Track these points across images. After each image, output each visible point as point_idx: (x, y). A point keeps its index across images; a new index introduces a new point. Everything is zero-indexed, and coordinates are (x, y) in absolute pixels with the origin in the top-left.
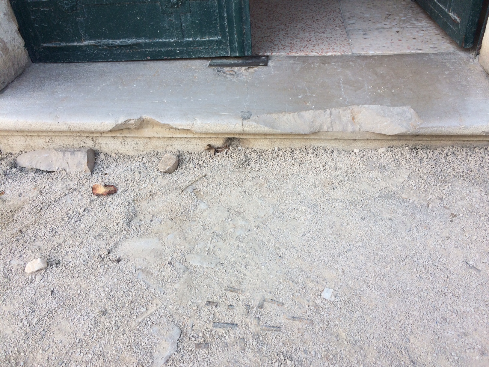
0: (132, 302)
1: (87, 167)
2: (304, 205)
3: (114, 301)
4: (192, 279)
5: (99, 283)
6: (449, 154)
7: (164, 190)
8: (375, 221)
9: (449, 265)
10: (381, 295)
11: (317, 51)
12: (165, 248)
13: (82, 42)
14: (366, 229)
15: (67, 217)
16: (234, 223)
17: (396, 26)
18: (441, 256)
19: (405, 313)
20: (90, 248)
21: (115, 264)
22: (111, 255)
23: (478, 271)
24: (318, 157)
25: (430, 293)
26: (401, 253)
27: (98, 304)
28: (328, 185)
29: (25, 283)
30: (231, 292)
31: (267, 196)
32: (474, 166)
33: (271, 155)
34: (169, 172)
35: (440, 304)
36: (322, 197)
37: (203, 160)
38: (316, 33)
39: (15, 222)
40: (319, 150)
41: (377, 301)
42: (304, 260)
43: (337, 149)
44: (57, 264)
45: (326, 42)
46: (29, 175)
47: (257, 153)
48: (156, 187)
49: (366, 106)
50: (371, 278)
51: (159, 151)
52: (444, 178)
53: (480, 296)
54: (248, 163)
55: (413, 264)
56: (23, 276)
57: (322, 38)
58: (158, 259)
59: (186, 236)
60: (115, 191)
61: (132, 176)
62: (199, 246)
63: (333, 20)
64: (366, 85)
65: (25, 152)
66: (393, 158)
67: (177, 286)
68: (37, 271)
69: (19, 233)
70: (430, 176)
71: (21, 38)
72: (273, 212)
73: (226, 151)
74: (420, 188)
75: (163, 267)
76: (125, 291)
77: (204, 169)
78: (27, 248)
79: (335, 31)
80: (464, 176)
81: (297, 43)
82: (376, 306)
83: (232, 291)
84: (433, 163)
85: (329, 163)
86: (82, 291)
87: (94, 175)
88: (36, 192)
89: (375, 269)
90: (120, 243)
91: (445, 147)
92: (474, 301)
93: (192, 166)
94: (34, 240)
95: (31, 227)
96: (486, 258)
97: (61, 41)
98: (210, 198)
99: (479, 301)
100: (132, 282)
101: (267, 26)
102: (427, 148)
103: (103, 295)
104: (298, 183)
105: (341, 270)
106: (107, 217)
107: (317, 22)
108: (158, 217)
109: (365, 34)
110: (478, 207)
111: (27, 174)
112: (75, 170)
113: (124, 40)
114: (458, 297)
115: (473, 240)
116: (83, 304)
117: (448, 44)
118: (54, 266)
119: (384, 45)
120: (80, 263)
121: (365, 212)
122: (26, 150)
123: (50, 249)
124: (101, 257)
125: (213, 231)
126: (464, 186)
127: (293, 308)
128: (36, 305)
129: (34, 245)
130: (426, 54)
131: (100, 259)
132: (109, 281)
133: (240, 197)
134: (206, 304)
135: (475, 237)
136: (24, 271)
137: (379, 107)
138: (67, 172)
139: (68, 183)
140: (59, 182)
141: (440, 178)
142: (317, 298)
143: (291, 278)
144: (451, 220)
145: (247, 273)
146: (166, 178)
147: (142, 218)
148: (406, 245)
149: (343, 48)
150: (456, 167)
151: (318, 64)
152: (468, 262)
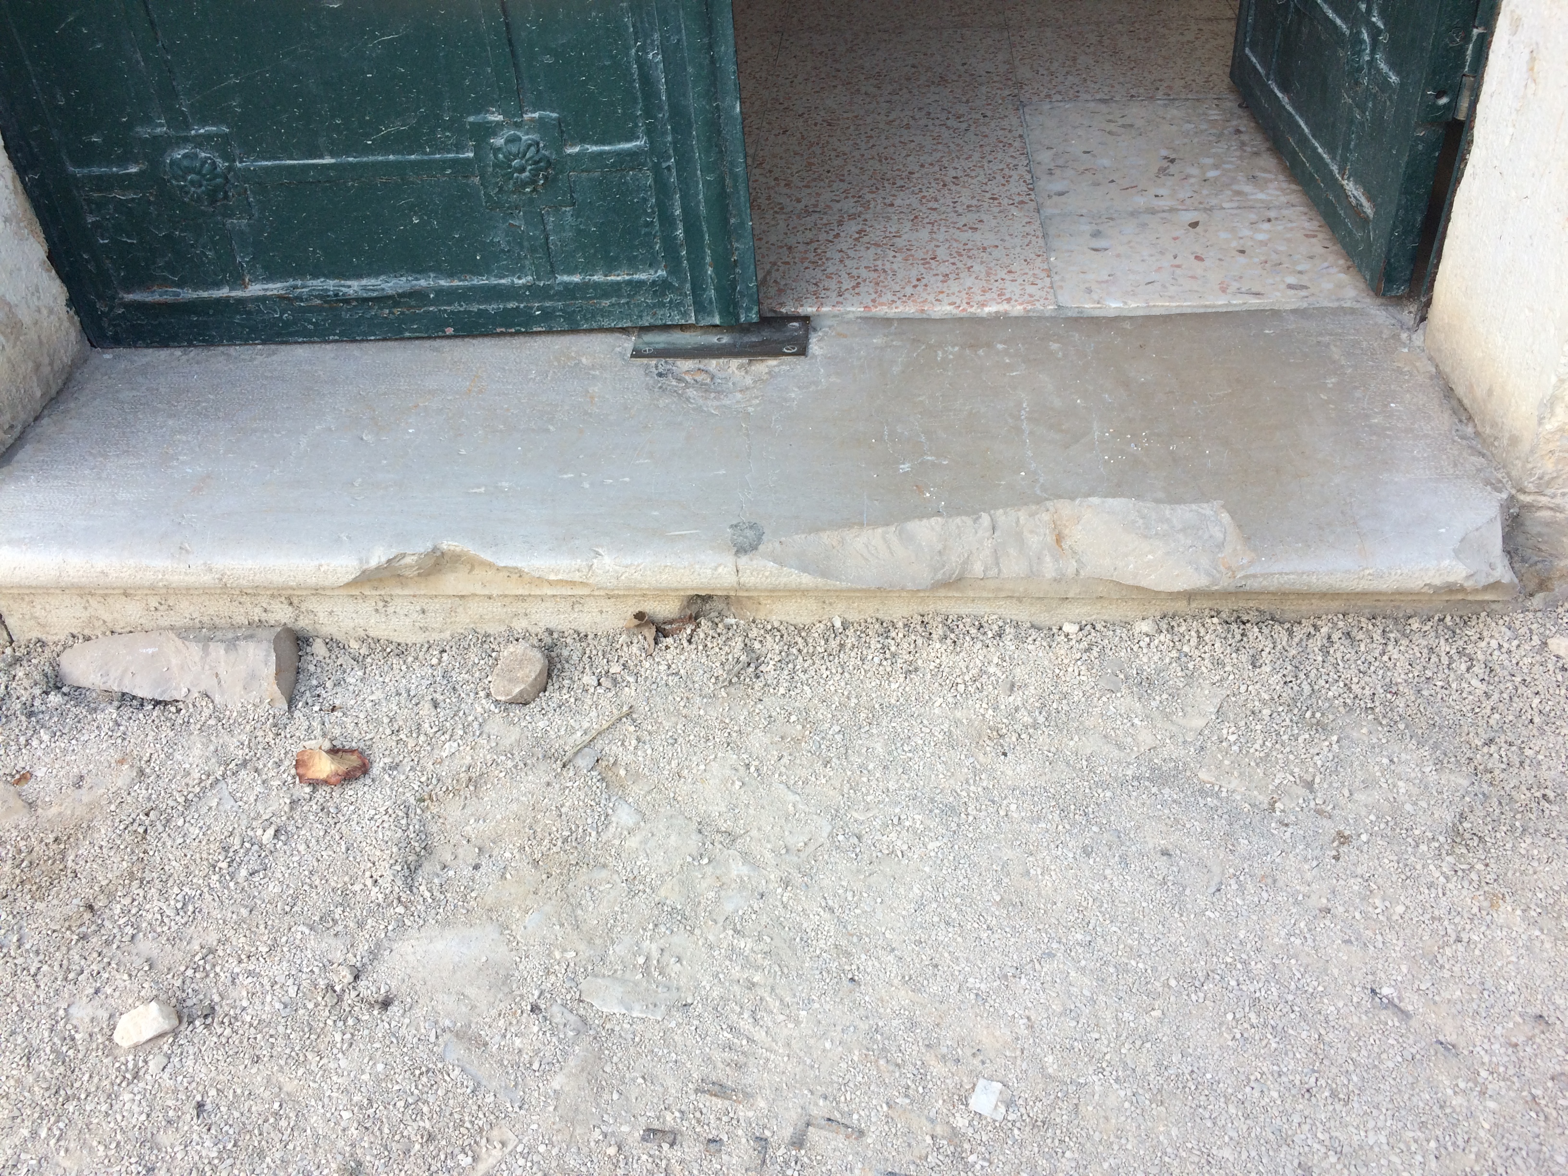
0: (431, 1138)
1: (276, 687)
2: (918, 810)
3: (378, 1133)
4: (600, 1059)
5: (335, 1078)
6: (1335, 637)
7: (510, 764)
8: (1123, 859)
9: (1326, 1001)
10: (1134, 1099)
11: (953, 299)
12: (518, 960)
13: (246, 287)
14: (1097, 887)
15: (226, 857)
16: (718, 872)
17: (1188, 202)
18: (1302, 970)
19: (1198, 1153)
20: (298, 962)
21: (376, 1012)
22: (362, 983)
23: (1405, 1015)
24: (958, 649)
25: (1269, 1090)
26: (1192, 963)
27: (333, 1143)
28: (988, 742)
29: (118, 1081)
30: (714, 1098)
31: (813, 779)
32: (1405, 677)
33: (823, 643)
34: (523, 702)
35: (1295, 1124)
36: (971, 781)
37: (622, 661)
38: (952, 230)
39: (70, 875)
40: (961, 626)
41: (1123, 1118)
42: (919, 990)
43: (1014, 623)
44: (206, 1017)
45: (982, 262)
46: (100, 716)
47: (782, 636)
48: (484, 754)
49: (1095, 500)
50: (1108, 1046)
51: (490, 631)
52: (1318, 715)
53: (1406, 1097)
54: (756, 668)
55: (1226, 998)
56: (110, 1058)
57: (970, 250)
58: (500, 996)
59: (580, 918)
60: (364, 769)
61: (413, 715)
62: (619, 950)
63: (1003, 181)
64: (1095, 425)
65: (87, 639)
66: (1174, 652)
67: (558, 1081)
68: (151, 1040)
69: (87, 916)
70: (1280, 709)
71: (58, 282)
72: (831, 833)
73: (689, 631)
74: (1252, 750)
75: (514, 1022)
76: (410, 1100)
77: (627, 689)
78: (113, 965)
79: (1009, 223)
80: (1377, 710)
81: (895, 266)
82: (1120, 1133)
83: (715, 1095)
84: (1289, 667)
85: (992, 669)
86: (284, 1105)
87: (297, 714)
88: (127, 773)
89: (1120, 1014)
90: (386, 943)
91: (1324, 617)
92: (1389, 1113)
93: (589, 679)
94: (133, 937)
95: (119, 894)
96: (1428, 977)
97: (181, 284)
98: (646, 789)
99: (1403, 1113)
100: (428, 1072)
101: (804, 203)
102: (1272, 619)
103: (346, 1115)
104: (902, 736)
105: (1025, 1021)
106: (345, 856)
107: (953, 188)
108: (494, 854)
109: (1096, 234)
110: (1412, 812)
111: (95, 710)
112: (242, 697)
113: (373, 281)
114: (1347, 1103)
115: (1395, 917)
116: (290, 1146)
117: (1340, 272)
118: (197, 1023)
119: (1153, 276)
120: (272, 1014)
121: (1095, 829)
122: (87, 632)
123: (182, 968)
124: (335, 991)
125: (657, 899)
126: (1375, 740)
127: (889, 1145)
128: (155, 1152)
129: (135, 952)
130: (1275, 314)
131: (330, 999)
132: (363, 1072)
133: (733, 783)
134: (644, 1139)
135: (1400, 909)
136: (110, 1039)
137: (1131, 505)
138: (216, 702)
139: (221, 741)
140: (192, 737)
141: (1308, 714)
142: (958, 1111)
143: (884, 1049)
144: (1334, 853)
145: (759, 1035)
146: (513, 720)
147: (448, 857)
148: (1208, 936)
149: (1030, 289)
150: (1355, 680)
151: (957, 349)
152: (1378, 991)
